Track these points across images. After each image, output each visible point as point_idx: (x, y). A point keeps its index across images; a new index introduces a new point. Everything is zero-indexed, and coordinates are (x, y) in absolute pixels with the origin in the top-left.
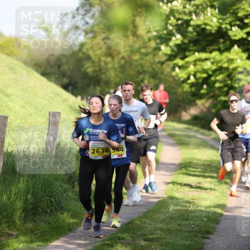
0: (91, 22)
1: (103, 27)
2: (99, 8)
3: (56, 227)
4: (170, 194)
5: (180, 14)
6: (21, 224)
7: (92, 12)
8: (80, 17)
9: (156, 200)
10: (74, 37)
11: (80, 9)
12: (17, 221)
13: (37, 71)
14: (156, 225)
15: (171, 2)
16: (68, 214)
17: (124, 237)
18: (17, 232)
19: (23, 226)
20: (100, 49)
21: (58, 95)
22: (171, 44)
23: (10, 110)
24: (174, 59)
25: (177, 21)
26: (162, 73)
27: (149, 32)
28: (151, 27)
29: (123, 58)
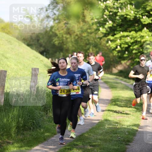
0: (57, 13)
1: (65, 16)
2: (62, 5)
3: (36, 138)
4: (105, 118)
5: (111, 8)
6: (15, 136)
7: (58, 7)
8: (51, 10)
9: (97, 122)
10: (47, 22)
11: (51, 5)
12: (13, 134)
13: (24, 43)
14: (98, 137)
15: (106, 1)
16: (44, 130)
17: (78, 144)
18: (13, 141)
19: (17, 138)
20: (63, 29)
21: (37, 58)
22: (106, 26)
23: (8, 67)
24: (108, 36)
25: (110, 13)
26: (100, 44)
27: (92, 19)
28: (94, 16)
29: (77, 35)
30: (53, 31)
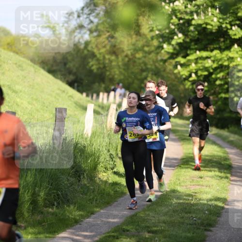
0: (96, 21)
1: (107, 26)
2: (104, 8)
3: (63, 219)
4: (173, 187)
5: (182, 13)
6: (29, 216)
7: (97, 12)
8: (85, 16)
9: (159, 194)
10: (79, 36)
12: (25, 213)
13: (44, 68)
14: (160, 218)
15: (173, 2)
16: (75, 207)
17: (128, 229)
18: (25, 224)
19: (31, 218)
20: (104, 47)
21: (64, 91)
22: (174, 42)
23: (18, 106)
24: (176, 58)
25: (179, 20)
26: (165, 70)
27: (152, 31)
28: (154, 26)
29: (127, 56)
30: (89, 48)
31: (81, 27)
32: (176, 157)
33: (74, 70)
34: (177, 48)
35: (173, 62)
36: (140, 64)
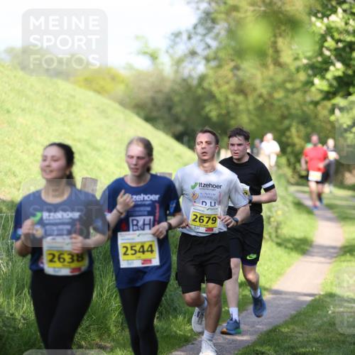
0: (214, 44)
1: (231, 52)
2: (226, 25)
3: (167, 336)
4: (329, 289)
5: (340, 33)
6: (117, 332)
7: (216, 31)
8: (199, 38)
9: (309, 299)
10: (191, 66)
11: (199, 26)
12: (111, 328)
13: (138, 114)
14: (310, 334)
15: (328, 17)
16: (185, 318)
17: (263, 350)
18: (112, 344)
19: (121, 335)
20: (227, 83)
21: (167, 149)
22: (329, 76)
23: (101, 170)
24: (333, 98)
25: (337, 43)
26: (316, 116)
27: (296, 59)
28: (300, 52)
29: (260, 96)
30: (205, 85)
31: (193, 53)
32: (334, 244)
33: (183, 118)
34: (335, 83)
35: (328, 104)
36: (280, 107)
